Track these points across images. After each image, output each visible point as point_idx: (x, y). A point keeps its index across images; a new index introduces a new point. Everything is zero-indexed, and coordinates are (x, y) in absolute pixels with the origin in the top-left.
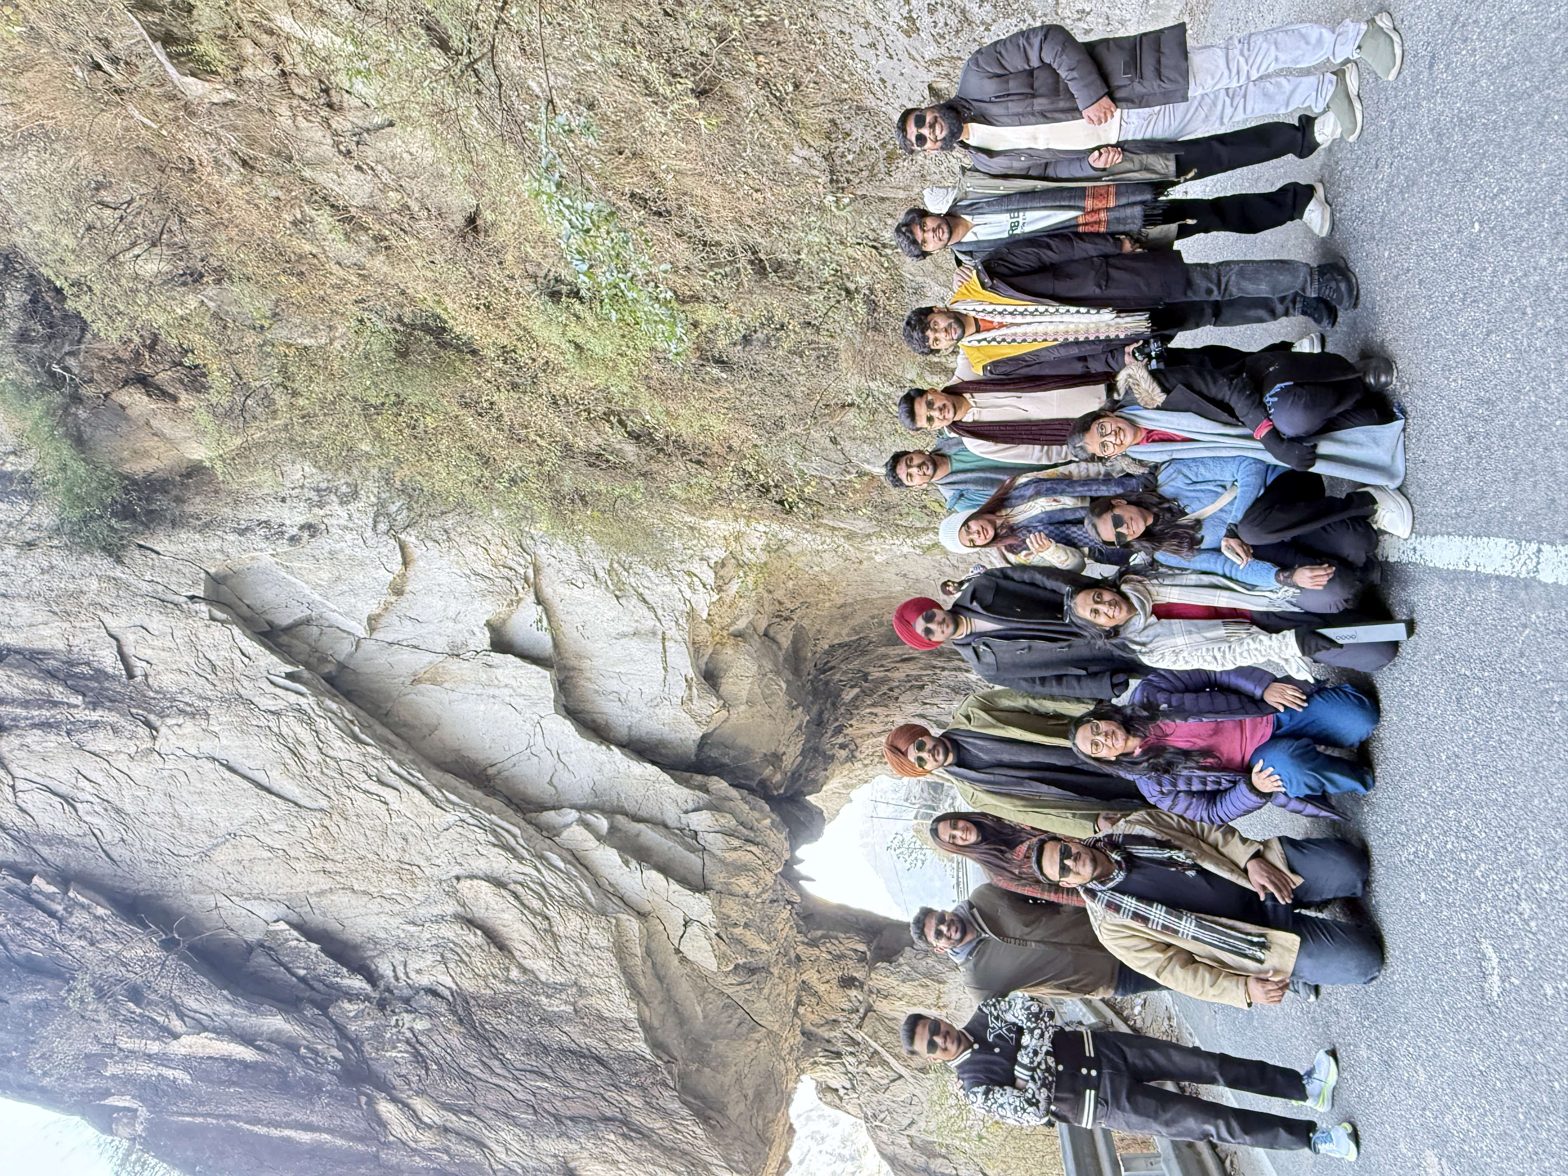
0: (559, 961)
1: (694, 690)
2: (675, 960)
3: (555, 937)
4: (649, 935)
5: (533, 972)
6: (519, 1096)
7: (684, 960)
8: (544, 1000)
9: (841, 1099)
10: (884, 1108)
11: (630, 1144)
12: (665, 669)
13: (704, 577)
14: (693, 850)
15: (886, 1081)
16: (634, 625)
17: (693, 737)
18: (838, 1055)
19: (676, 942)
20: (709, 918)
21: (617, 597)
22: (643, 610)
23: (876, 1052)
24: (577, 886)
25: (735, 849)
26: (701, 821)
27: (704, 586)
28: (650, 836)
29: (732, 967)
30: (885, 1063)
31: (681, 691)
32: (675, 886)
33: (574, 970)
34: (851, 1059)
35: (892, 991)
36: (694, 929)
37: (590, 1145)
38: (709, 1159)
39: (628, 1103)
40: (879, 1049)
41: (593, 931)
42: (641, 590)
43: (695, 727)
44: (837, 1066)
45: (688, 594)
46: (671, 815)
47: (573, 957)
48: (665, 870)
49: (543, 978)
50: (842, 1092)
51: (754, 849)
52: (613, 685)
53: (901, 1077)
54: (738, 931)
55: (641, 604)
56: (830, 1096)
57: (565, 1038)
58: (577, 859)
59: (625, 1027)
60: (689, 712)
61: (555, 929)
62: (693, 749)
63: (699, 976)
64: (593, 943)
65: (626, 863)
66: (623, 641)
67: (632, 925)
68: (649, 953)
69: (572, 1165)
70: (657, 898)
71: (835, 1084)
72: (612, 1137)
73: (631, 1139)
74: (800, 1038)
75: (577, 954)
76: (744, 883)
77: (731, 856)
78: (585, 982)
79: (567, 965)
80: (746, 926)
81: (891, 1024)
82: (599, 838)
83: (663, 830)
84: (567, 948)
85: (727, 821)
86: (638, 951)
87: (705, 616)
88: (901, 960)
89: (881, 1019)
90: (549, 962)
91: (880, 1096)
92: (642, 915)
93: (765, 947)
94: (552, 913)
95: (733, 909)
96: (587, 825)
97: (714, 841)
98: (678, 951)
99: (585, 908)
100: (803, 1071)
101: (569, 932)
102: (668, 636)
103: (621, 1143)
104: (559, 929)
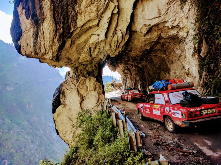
0: (86, 8)
1: (147, 27)
2: (90, 34)
3: (90, 5)
4: (94, 26)
5: (82, 2)
6: (57, 4)
7: (90, 36)
8: (77, 6)
9: (68, 76)
10: (69, 84)
11: (53, 31)
12: (152, 19)
13: (175, 23)
14: (113, 34)
15: (74, 83)
16: (161, 9)
17: (137, 29)
18: (76, 74)
19: (94, 34)
20: (100, 40)
21: (167, 4)
22: (165, 10)
23: (79, 81)
24: (102, 8)
25: (115, 43)
26: (119, 34)
27: (173, 24)
28: (114, 24)
29: (91, 47)
30: (77, 82)
31: (148, 24)
32: (106, 31)
33: (85, 11)
35: (91, 82)
36: (97, 37)
37: (51, 23)
38: (53, 49)
39: (60, 29)
41: (93, 14)
42: (170, 9)
43: (139, 29)
45: (170, 20)
46: (119, 28)
47: (87, 10)
48: (108, 29)
49: (82, 4)
51: (115, 47)
52: (146, 8)
53: (75, 86)
54: (98, 47)
57: (70, 12)
58: (108, 6)
59: (75, 25)
60: (143, 27)
62: (133, 30)
63: (86, 41)
64: (91, 14)
65: (108, 19)
66: (157, 7)
67: (95, 22)
68: (90, 28)
69: (46, 19)
70: (102, 27)
71: (70, 74)
72: (53, 27)
73: (54, 31)
75: (88, 11)
76: (108, 47)
77: (113, 42)
78: (83, 14)
79: (85, 9)
80: (99, 49)
81: (84, 82)
82: (113, 11)
83: (116, 27)
84: (89, 8)
85: (120, 40)
86: (91, 25)
87: (165, 26)
88: (97, 82)
89: (85, 80)
90: (85, 5)
91: (71, 83)
92: (98, 25)
93: (96, 54)
94: (95, 3)
95: (102, 45)
96: (115, 8)
97: (116, 38)
98: (92, 35)
99: (98, 11)
101: (92, 9)
102: (160, 18)
103: (52, 29)
104: (92, 6)
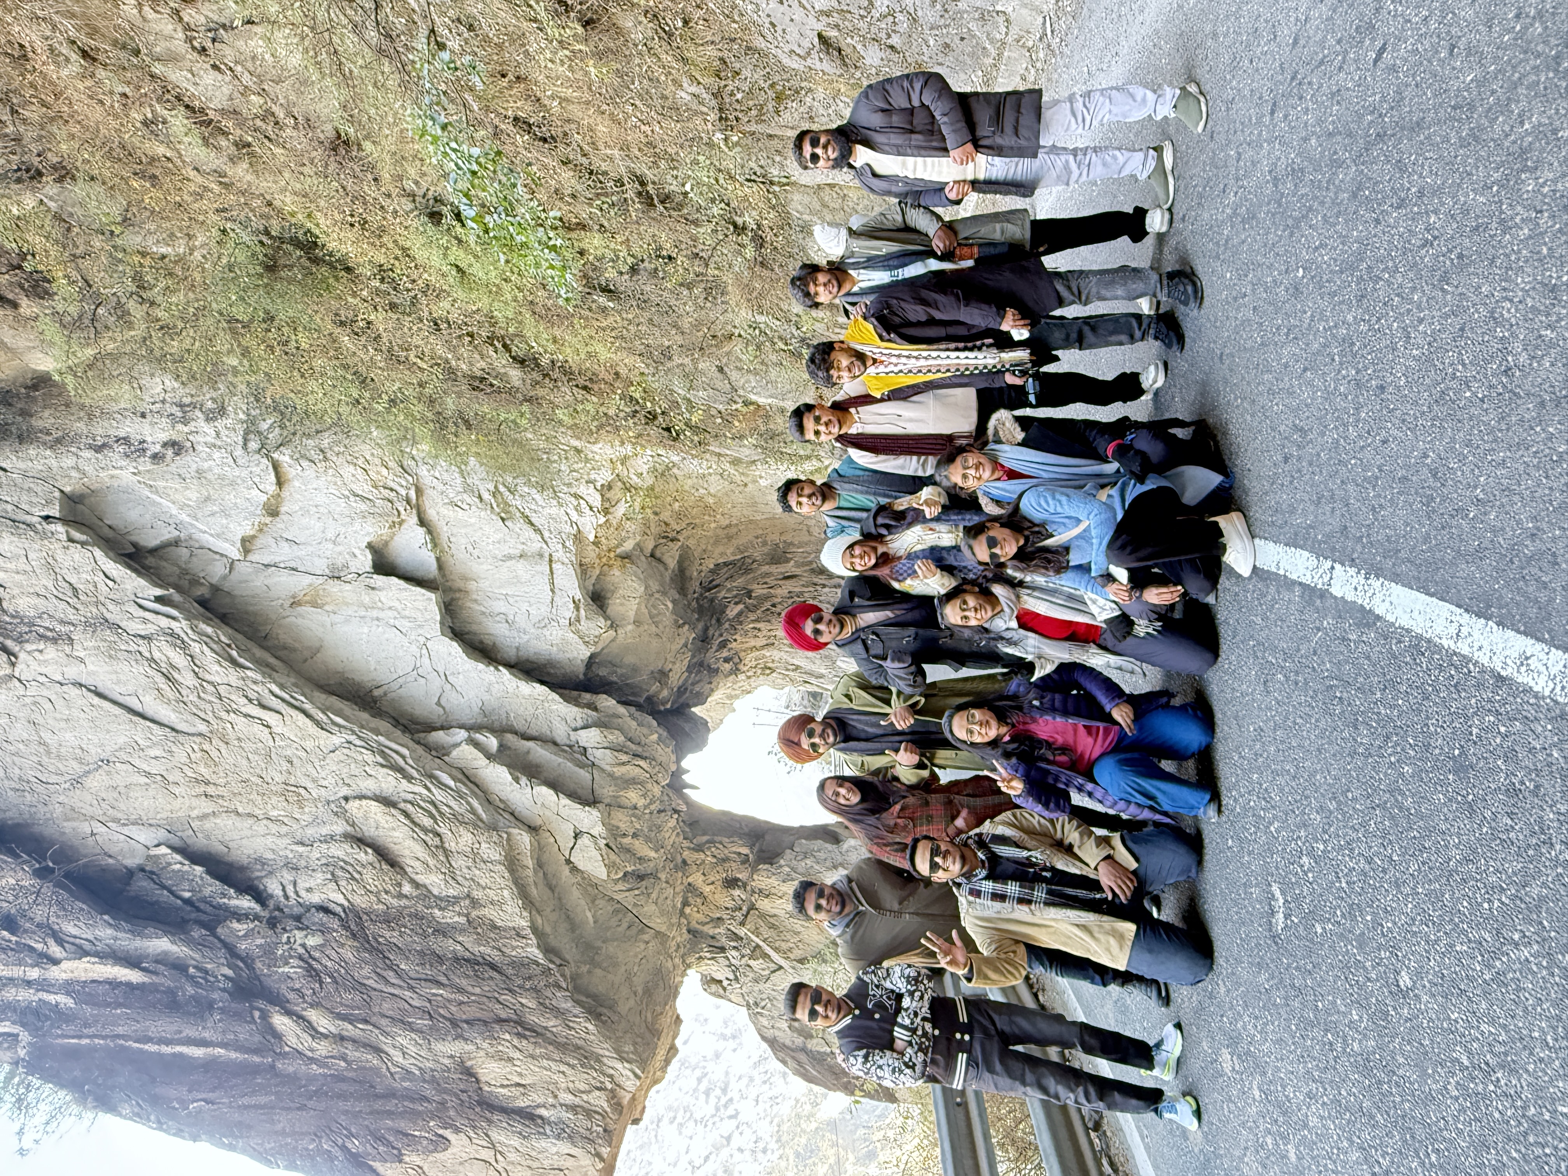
0: (452, 875)
1: (582, 612)
2: (566, 870)
3: (447, 853)
4: (539, 850)
5: (425, 886)
6: (414, 1003)
7: (574, 869)
8: (437, 913)
9: (725, 989)
10: (764, 996)
11: (524, 1041)
12: (552, 591)
13: (590, 500)
14: (582, 766)
15: (767, 972)
16: (521, 547)
17: (582, 657)
18: (723, 949)
19: (567, 854)
20: (598, 830)
21: (503, 520)
22: (529, 533)
23: (758, 946)
24: (468, 803)
25: (623, 764)
26: (590, 738)
27: (591, 508)
28: (539, 753)
29: (621, 874)
30: (766, 956)
31: (568, 612)
32: (565, 801)
33: (467, 883)
34: (734, 953)
35: (773, 891)
36: (585, 840)
37: (485, 1045)
38: (601, 1052)
39: (522, 1005)
40: (761, 943)
41: (484, 845)
42: (527, 512)
43: (583, 647)
44: (721, 960)
45: (574, 516)
46: (560, 732)
47: (465, 871)
48: (555, 785)
49: (436, 892)
50: (725, 983)
51: (642, 763)
52: (499, 606)
53: (781, 968)
54: (627, 841)
55: (526, 526)
56: (714, 987)
57: (459, 947)
58: (467, 777)
59: (518, 935)
60: (577, 632)
61: (447, 845)
62: (581, 669)
63: (589, 885)
64: (485, 857)
65: (517, 780)
66: (508, 563)
67: (524, 839)
68: (540, 864)
69: (469, 1064)
70: (547, 813)
71: (718, 976)
72: (507, 1036)
73: (525, 1037)
74: (686, 936)
75: (469, 868)
76: (633, 796)
77: (619, 771)
78: (477, 894)
79: (459, 879)
80: (635, 836)
81: (771, 920)
82: (489, 756)
83: (553, 748)
84: (459, 862)
85: (617, 737)
86: (529, 863)
87: (592, 538)
88: (782, 862)
89: (763, 916)
90: (442, 877)
91: (761, 986)
92: (533, 829)
93: (653, 854)
94: (443, 830)
95: (622, 820)
96: (477, 745)
97: (603, 758)
98: (568, 862)
99: (476, 824)
100: (689, 966)
101: (461, 847)
102: (555, 558)
103: (516, 1042)
104: (451, 845)
